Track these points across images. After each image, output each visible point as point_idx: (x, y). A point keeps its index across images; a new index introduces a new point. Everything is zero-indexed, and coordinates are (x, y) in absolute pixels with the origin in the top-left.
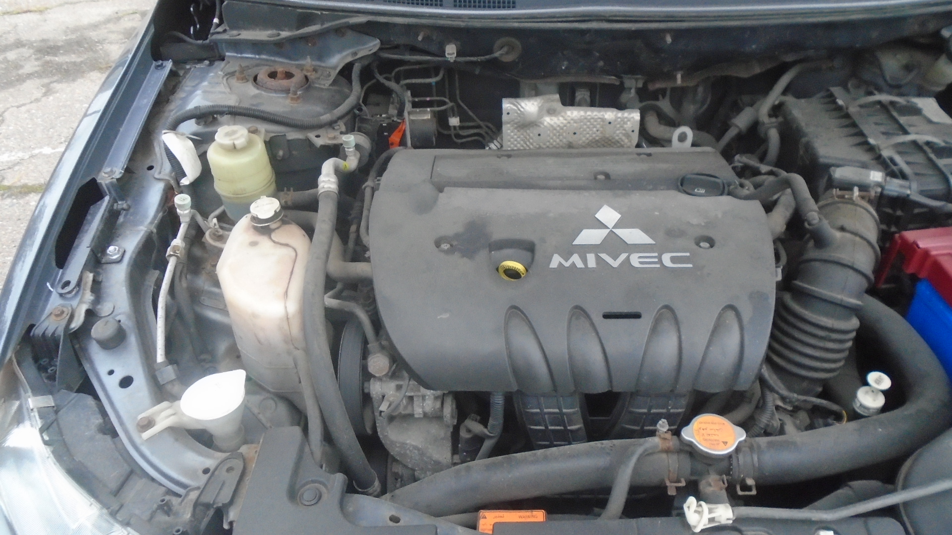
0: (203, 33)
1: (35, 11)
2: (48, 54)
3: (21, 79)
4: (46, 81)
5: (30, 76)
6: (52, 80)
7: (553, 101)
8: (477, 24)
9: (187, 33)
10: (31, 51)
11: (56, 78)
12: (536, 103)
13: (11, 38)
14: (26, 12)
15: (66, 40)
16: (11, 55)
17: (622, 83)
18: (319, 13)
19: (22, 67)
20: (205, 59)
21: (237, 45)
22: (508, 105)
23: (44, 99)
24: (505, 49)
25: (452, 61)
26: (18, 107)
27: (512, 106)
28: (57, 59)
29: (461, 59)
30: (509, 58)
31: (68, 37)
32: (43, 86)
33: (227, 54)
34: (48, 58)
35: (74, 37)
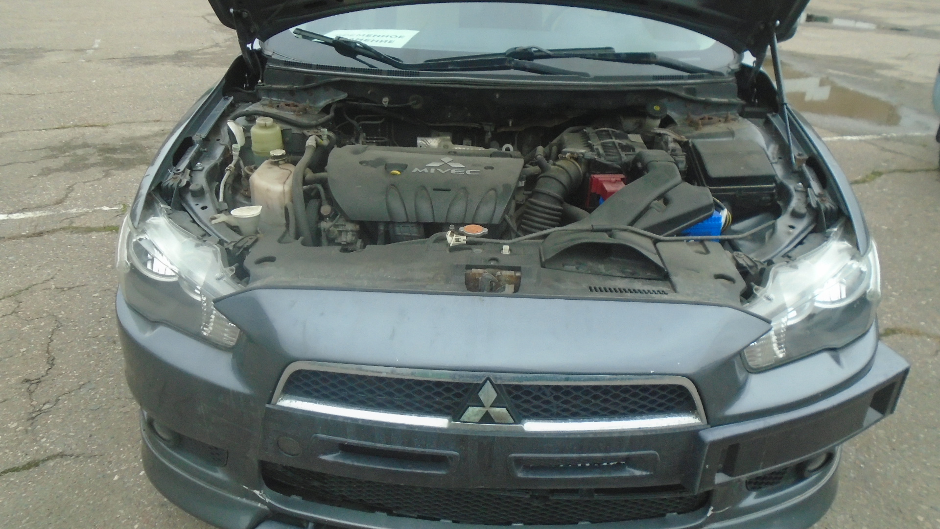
0: (251, 87)
1: (99, 126)
2: (108, 153)
3: (87, 167)
4: (105, 168)
5: (94, 165)
6: (111, 168)
7: (447, 140)
8: (398, 83)
10: (95, 150)
11: (114, 167)
12: (437, 141)
13: (80, 142)
14: (92, 126)
15: (122, 145)
16: (80, 152)
17: (483, 128)
18: (316, 76)
19: (87, 159)
20: (250, 101)
21: (269, 92)
22: (420, 141)
23: (104, 179)
24: (415, 101)
25: (386, 106)
26: (84, 182)
27: (423, 142)
28: (115, 156)
29: (390, 106)
30: (417, 107)
31: (124, 143)
32: (104, 171)
33: (263, 98)
34: (108, 155)
35: (128, 143)
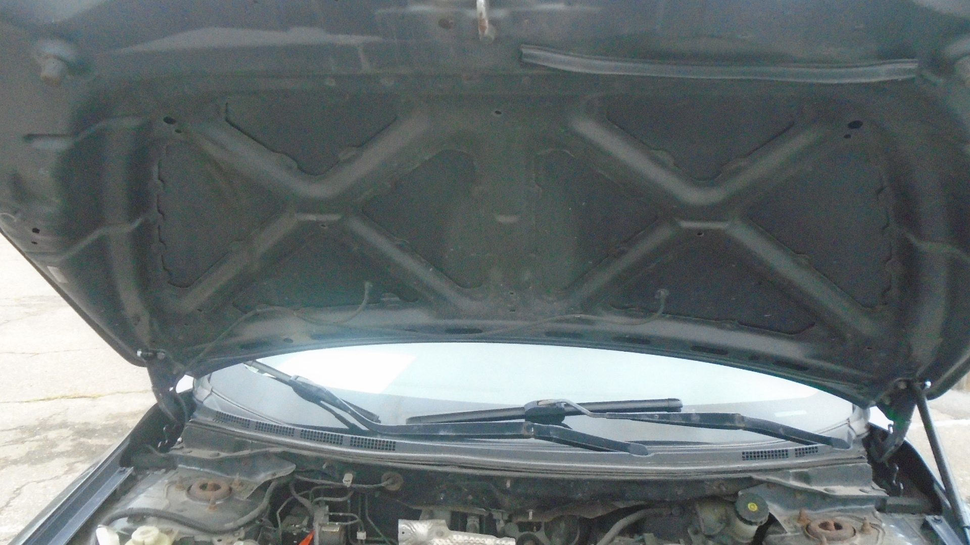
0: (166, 448)
1: (90, 397)
2: (85, 436)
3: (51, 457)
4: (72, 460)
5: (61, 454)
6: (78, 460)
7: (441, 525)
8: (363, 461)
9: (155, 446)
10: (71, 432)
11: (81, 458)
12: (426, 526)
13: (59, 420)
14: (81, 397)
15: (105, 425)
16: (52, 435)
17: (491, 515)
18: (250, 441)
19: (56, 445)
20: (163, 468)
21: (188, 461)
22: (403, 526)
23: (65, 476)
24: (390, 481)
25: (348, 486)
26: (38, 482)
27: (406, 526)
28: (90, 441)
29: (355, 486)
30: (394, 488)
31: (108, 422)
32: (67, 465)
34: (82, 440)
35: (112, 422)
